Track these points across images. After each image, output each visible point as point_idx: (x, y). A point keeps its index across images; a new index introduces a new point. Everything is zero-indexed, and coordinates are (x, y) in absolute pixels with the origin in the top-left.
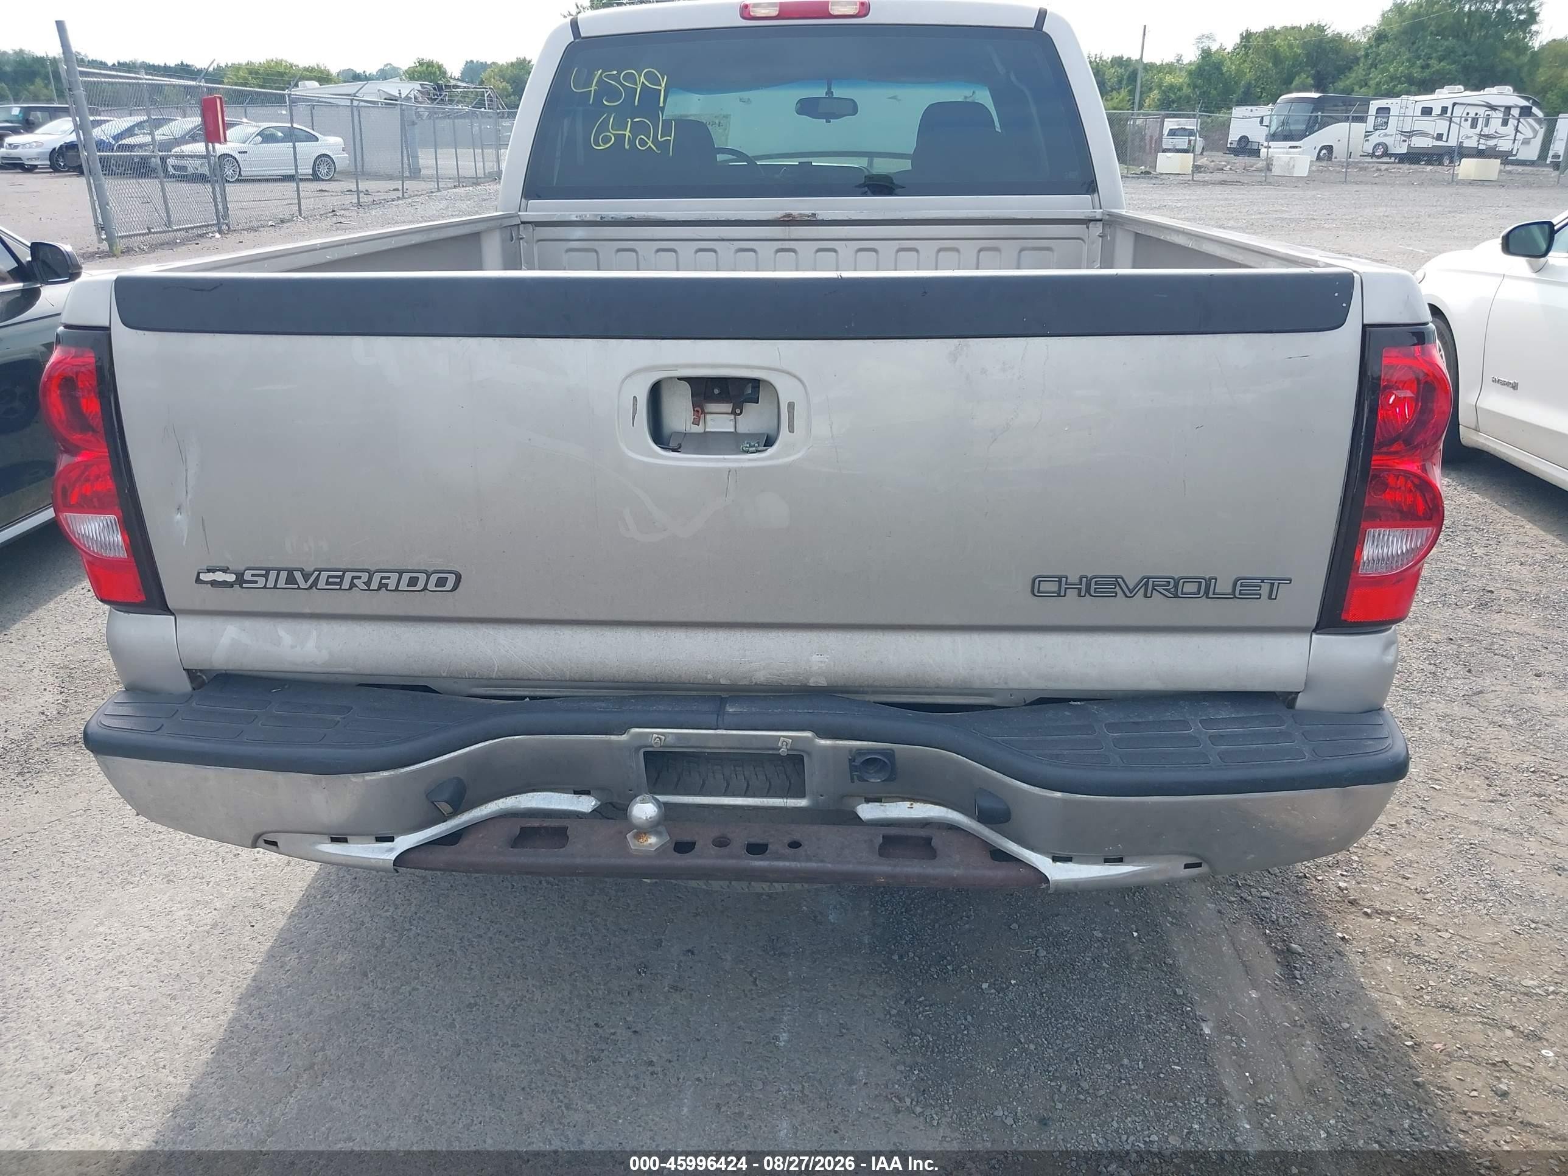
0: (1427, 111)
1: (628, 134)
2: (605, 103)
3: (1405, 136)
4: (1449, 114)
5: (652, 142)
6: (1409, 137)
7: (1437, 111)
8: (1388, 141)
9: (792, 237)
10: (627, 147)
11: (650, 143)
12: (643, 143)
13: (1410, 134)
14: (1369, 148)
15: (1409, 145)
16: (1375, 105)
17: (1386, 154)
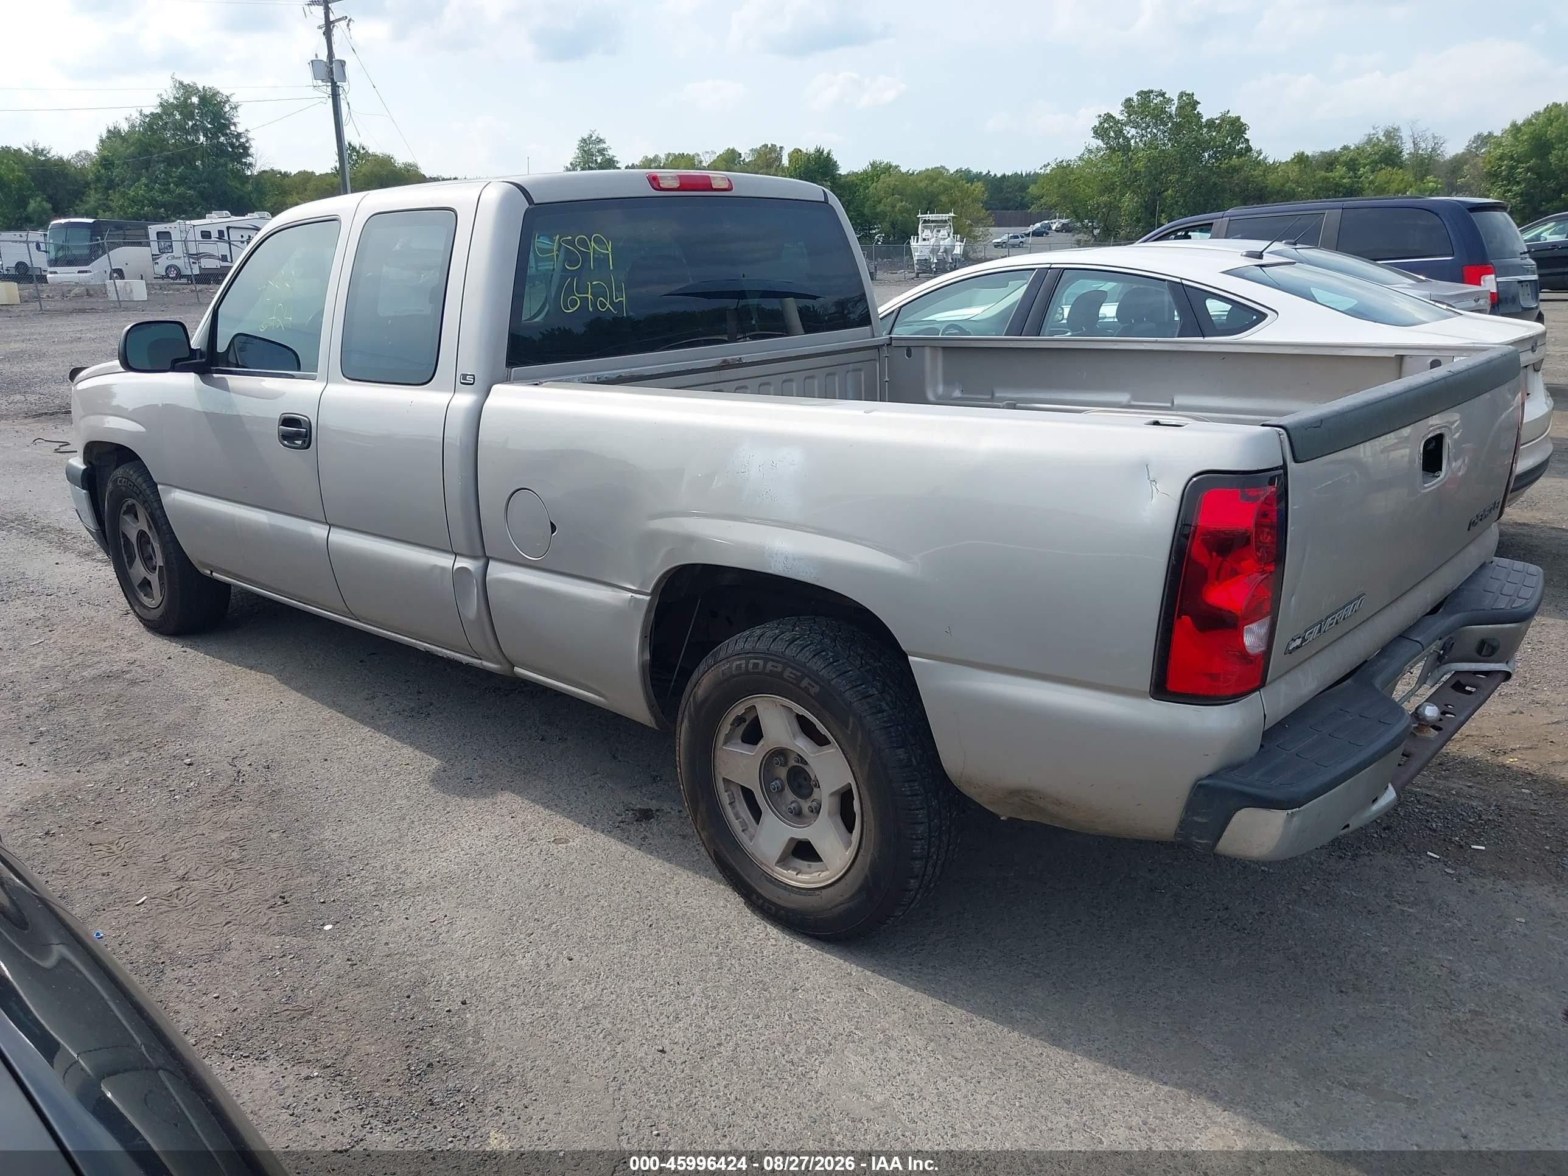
0: (206, 235)
1: (590, 296)
2: (568, 268)
3: (192, 258)
4: (226, 238)
5: (610, 304)
6: (198, 259)
7: (215, 235)
8: (180, 263)
9: (722, 380)
10: (591, 309)
11: (608, 305)
12: (603, 305)
13: (198, 256)
14: (161, 270)
15: (200, 267)
16: (153, 229)
17: (180, 275)
